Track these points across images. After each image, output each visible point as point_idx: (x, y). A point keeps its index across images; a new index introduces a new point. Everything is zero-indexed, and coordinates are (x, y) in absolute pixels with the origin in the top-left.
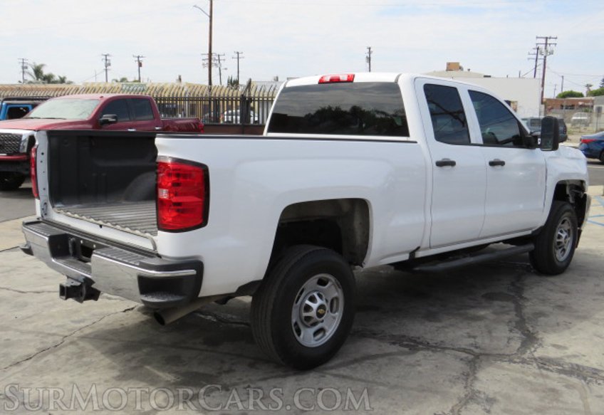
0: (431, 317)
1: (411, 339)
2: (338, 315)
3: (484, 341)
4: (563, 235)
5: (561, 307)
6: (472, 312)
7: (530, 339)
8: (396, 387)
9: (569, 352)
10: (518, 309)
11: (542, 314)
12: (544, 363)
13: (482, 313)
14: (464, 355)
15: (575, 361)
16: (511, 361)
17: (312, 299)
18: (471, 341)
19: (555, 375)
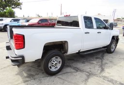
0: (83, 63)
1: (77, 68)
2: (61, 64)
3: (92, 70)
4: (113, 46)
5: (111, 62)
6: (92, 62)
7: (103, 70)
8: (69, 82)
9: (111, 75)
10: (102, 62)
11: (107, 63)
12: (104, 77)
13: (94, 62)
14: (87, 74)
15: (112, 78)
16: (97, 76)
17: (54, 62)
18: (90, 70)
19: (106, 82)
